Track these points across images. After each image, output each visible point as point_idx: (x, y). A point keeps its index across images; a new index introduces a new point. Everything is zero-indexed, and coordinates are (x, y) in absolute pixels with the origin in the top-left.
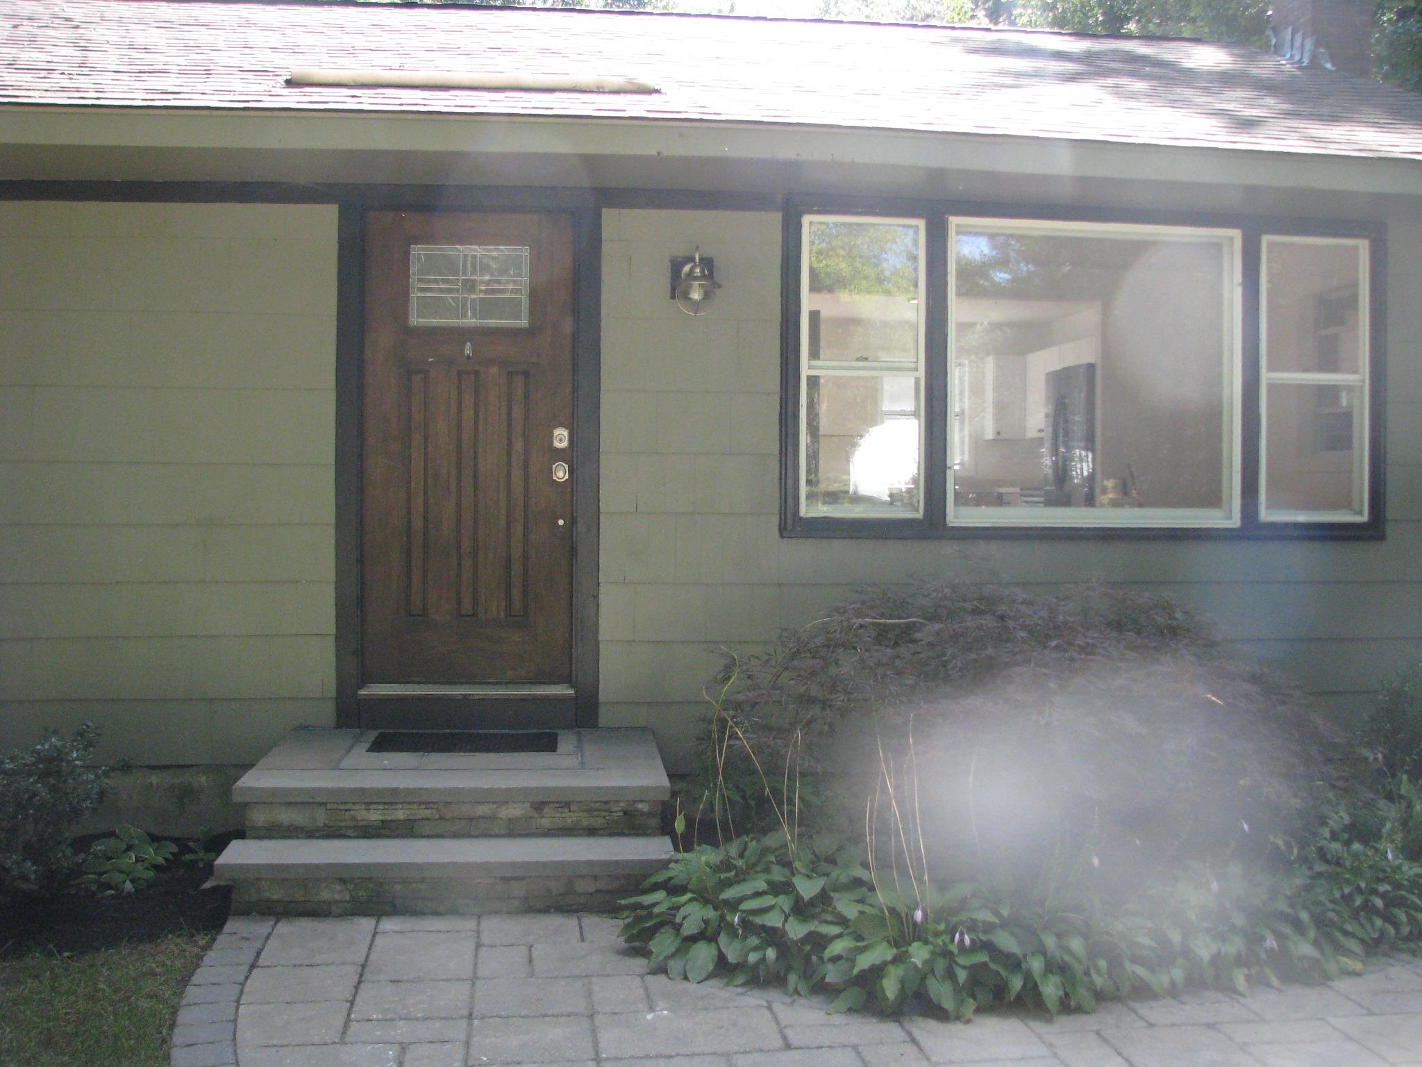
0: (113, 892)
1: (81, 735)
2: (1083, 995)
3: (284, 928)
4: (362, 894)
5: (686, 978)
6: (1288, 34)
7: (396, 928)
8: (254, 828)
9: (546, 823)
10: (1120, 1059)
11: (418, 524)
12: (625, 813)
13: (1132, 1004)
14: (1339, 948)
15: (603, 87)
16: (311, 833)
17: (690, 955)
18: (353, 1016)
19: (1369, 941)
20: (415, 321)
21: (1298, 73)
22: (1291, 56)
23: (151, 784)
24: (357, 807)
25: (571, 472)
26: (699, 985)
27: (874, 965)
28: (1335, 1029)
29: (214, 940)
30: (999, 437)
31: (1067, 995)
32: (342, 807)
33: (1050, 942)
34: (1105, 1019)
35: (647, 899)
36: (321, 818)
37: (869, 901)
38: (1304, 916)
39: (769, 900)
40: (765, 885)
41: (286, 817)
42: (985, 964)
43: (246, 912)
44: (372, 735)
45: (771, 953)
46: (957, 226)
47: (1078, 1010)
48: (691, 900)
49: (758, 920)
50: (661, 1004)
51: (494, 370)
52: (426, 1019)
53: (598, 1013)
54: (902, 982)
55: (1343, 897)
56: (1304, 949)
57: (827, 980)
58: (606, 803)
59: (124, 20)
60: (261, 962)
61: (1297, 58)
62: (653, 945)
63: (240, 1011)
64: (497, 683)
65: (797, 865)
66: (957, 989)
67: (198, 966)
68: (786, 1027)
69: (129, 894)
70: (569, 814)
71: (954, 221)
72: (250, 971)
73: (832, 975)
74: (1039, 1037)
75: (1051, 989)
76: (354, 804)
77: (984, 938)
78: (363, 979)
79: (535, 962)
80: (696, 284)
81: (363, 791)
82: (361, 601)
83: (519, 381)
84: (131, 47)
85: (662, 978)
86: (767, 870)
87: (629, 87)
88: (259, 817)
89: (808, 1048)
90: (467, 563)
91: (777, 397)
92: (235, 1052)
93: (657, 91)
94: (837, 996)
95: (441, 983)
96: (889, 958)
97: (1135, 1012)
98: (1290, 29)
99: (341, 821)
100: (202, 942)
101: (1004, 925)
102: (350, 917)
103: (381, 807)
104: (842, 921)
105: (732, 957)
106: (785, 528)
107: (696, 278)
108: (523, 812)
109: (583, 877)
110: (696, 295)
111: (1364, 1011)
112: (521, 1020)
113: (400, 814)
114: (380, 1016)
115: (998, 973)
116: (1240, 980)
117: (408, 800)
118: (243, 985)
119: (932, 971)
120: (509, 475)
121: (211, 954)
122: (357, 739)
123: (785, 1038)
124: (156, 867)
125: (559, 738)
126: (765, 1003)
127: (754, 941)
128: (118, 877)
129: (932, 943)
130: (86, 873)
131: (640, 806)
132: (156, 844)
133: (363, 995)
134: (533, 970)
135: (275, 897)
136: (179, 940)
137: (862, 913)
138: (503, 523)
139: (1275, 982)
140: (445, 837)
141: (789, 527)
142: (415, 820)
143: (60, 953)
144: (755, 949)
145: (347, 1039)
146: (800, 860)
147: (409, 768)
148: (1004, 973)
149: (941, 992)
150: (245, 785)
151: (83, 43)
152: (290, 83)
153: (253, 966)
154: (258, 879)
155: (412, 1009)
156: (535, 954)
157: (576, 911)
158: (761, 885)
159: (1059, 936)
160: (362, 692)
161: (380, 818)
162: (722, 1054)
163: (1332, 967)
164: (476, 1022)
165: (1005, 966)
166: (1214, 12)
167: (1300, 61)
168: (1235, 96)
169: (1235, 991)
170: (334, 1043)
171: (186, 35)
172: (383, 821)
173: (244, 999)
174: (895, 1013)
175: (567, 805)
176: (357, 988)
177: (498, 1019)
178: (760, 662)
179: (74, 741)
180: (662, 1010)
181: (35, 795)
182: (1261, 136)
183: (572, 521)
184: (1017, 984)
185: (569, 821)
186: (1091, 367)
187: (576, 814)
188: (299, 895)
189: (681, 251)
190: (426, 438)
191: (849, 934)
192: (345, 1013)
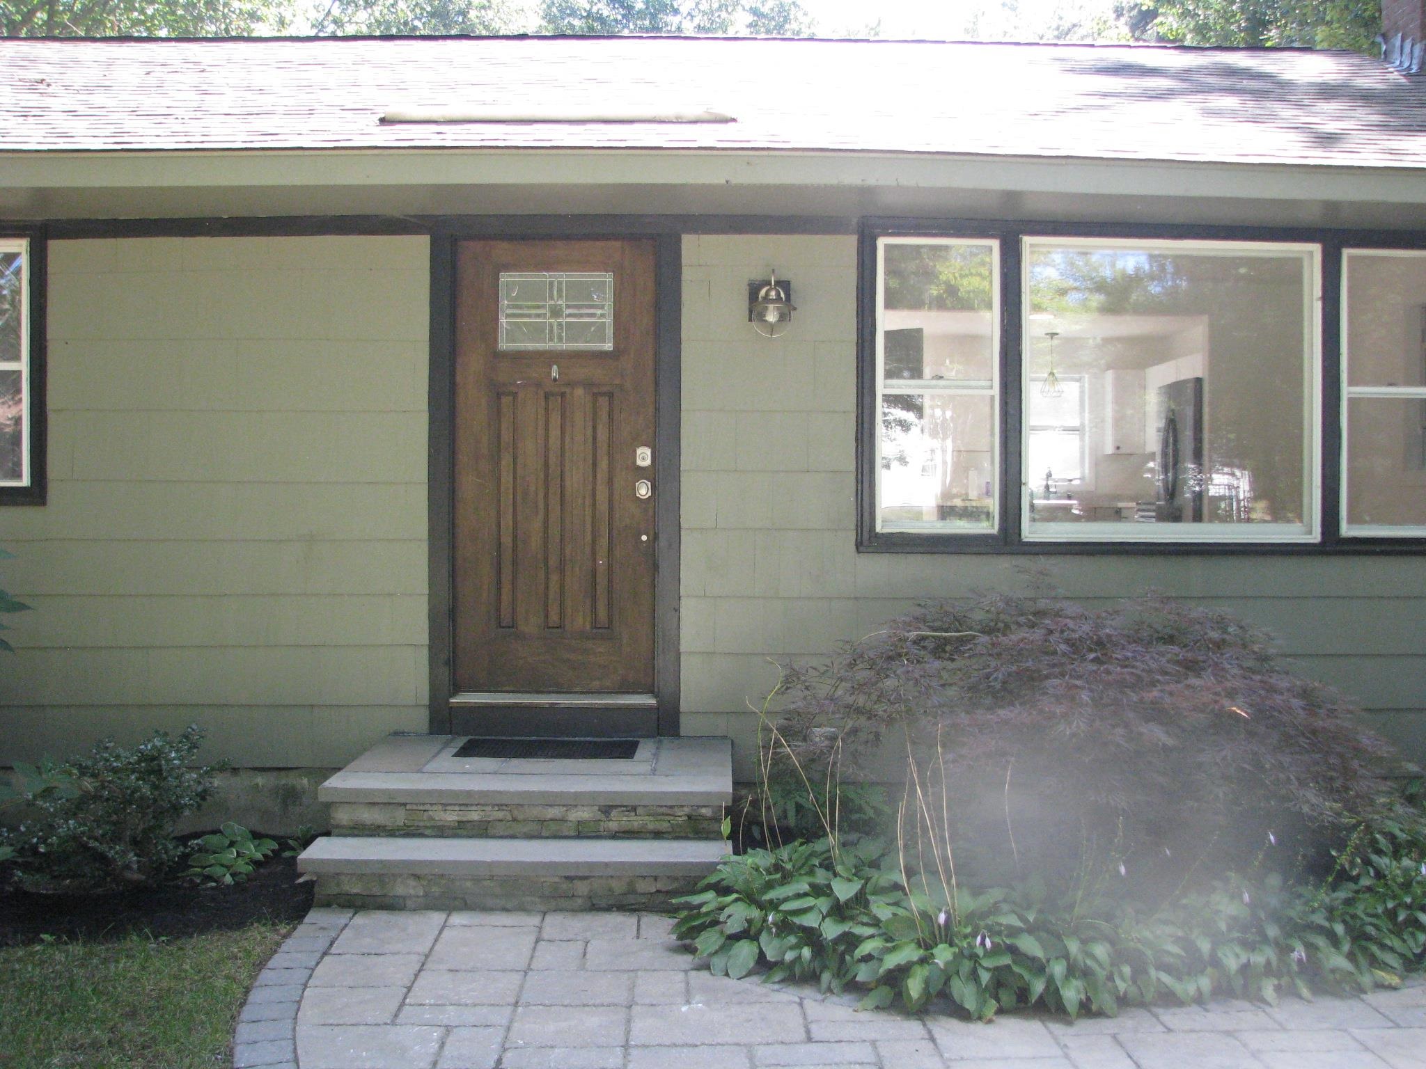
0: (214, 884)
1: (186, 737)
2: (1105, 1000)
3: (360, 920)
4: (435, 889)
5: (727, 975)
6: (1397, 42)
7: (465, 922)
8: (338, 826)
9: (613, 826)
10: (1129, 1061)
11: (507, 540)
12: (689, 817)
13: (1155, 1010)
14: (1374, 962)
15: (680, 118)
16: (392, 832)
17: (732, 952)
18: (408, 1000)
19: (1410, 955)
20: (504, 345)
21: (1403, 81)
22: (1401, 62)
23: (257, 785)
24: (435, 808)
25: (654, 488)
26: (739, 981)
27: (899, 965)
28: (1355, 1039)
29: (295, 929)
30: (1119, 452)
31: (1088, 999)
32: (421, 808)
33: (1073, 947)
34: (1127, 1024)
35: (696, 899)
36: (400, 817)
37: (904, 904)
38: (1339, 929)
39: (810, 902)
40: (808, 887)
41: (368, 816)
42: (1008, 967)
43: (327, 904)
44: (461, 742)
45: (806, 952)
46: (1031, 246)
47: (1100, 1014)
48: (736, 900)
49: (797, 920)
50: (698, 998)
51: (579, 392)
52: (475, 1005)
53: (637, 1004)
54: (927, 982)
55: (1386, 910)
56: (1338, 961)
57: (857, 979)
58: (671, 807)
59: (248, 62)
60: (333, 950)
61: (1406, 64)
62: (699, 942)
63: (305, 993)
64: (582, 693)
65: (839, 868)
66: (981, 991)
67: (276, 952)
68: (812, 1022)
69: (228, 886)
70: (635, 818)
71: (1027, 240)
72: (322, 958)
73: (863, 974)
74: (1055, 1038)
75: (1071, 994)
76: (431, 804)
77: (1008, 942)
78: (425, 967)
79: (588, 956)
80: (771, 306)
81: (441, 793)
82: (453, 613)
83: (603, 402)
84: (248, 89)
85: (704, 974)
86: (811, 872)
87: (706, 117)
88: (342, 816)
89: (828, 1042)
90: (554, 578)
91: (853, 416)
92: (294, 1029)
93: (734, 120)
94: (866, 995)
95: (496, 973)
96: (915, 958)
97: (1158, 1018)
98: (1400, 35)
99: (420, 821)
100: (283, 931)
101: (1031, 930)
102: (423, 912)
103: (457, 808)
104: (876, 923)
105: (771, 956)
106: (861, 543)
107: (772, 301)
108: (591, 815)
109: (644, 877)
110: (771, 317)
111: (1390, 1024)
112: (562, 1008)
113: (475, 816)
114: (432, 1001)
115: (1021, 976)
116: (1269, 991)
117: (482, 802)
118: (313, 970)
119: (958, 973)
120: (594, 495)
121: (289, 942)
122: (446, 745)
123: (808, 1032)
124: (257, 863)
125: (639, 746)
126: (797, 1000)
127: (792, 940)
128: (218, 871)
129: (957, 946)
130: (193, 867)
131: (703, 811)
132: (257, 842)
133: (421, 982)
134: (584, 964)
135: (355, 891)
136: (263, 929)
137: (895, 915)
138: (589, 538)
139: (1305, 992)
140: (517, 838)
141: (866, 542)
142: (489, 822)
143: (156, 937)
144: (792, 948)
145: (398, 1021)
146: (843, 863)
147: (488, 771)
148: (1027, 976)
149: (965, 993)
150: (330, 786)
151: (204, 87)
152: (383, 121)
153: (325, 954)
154: (338, 874)
155: (463, 996)
156: (589, 949)
157: (635, 910)
158: (805, 887)
159: (1084, 942)
160: (453, 700)
161: (456, 818)
162: (745, 1045)
163: (1366, 980)
164: (520, 1009)
165: (1030, 970)
166: (1353, 15)
167: (1409, 68)
168: (1326, 108)
169: (1264, 1001)
170: (386, 1024)
171: (303, 75)
172: (459, 822)
173: (311, 983)
174: (920, 1011)
175: (634, 809)
176: (416, 976)
177: (541, 1007)
178: (818, 674)
179: (180, 742)
180: (697, 1003)
181: (137, 791)
182: (1336, 150)
183: (655, 538)
184: (1038, 987)
185: (636, 824)
186: (1198, 381)
187: (643, 818)
188: (376, 890)
189: (757, 274)
190: (515, 458)
191: (880, 935)
192: (401, 998)
